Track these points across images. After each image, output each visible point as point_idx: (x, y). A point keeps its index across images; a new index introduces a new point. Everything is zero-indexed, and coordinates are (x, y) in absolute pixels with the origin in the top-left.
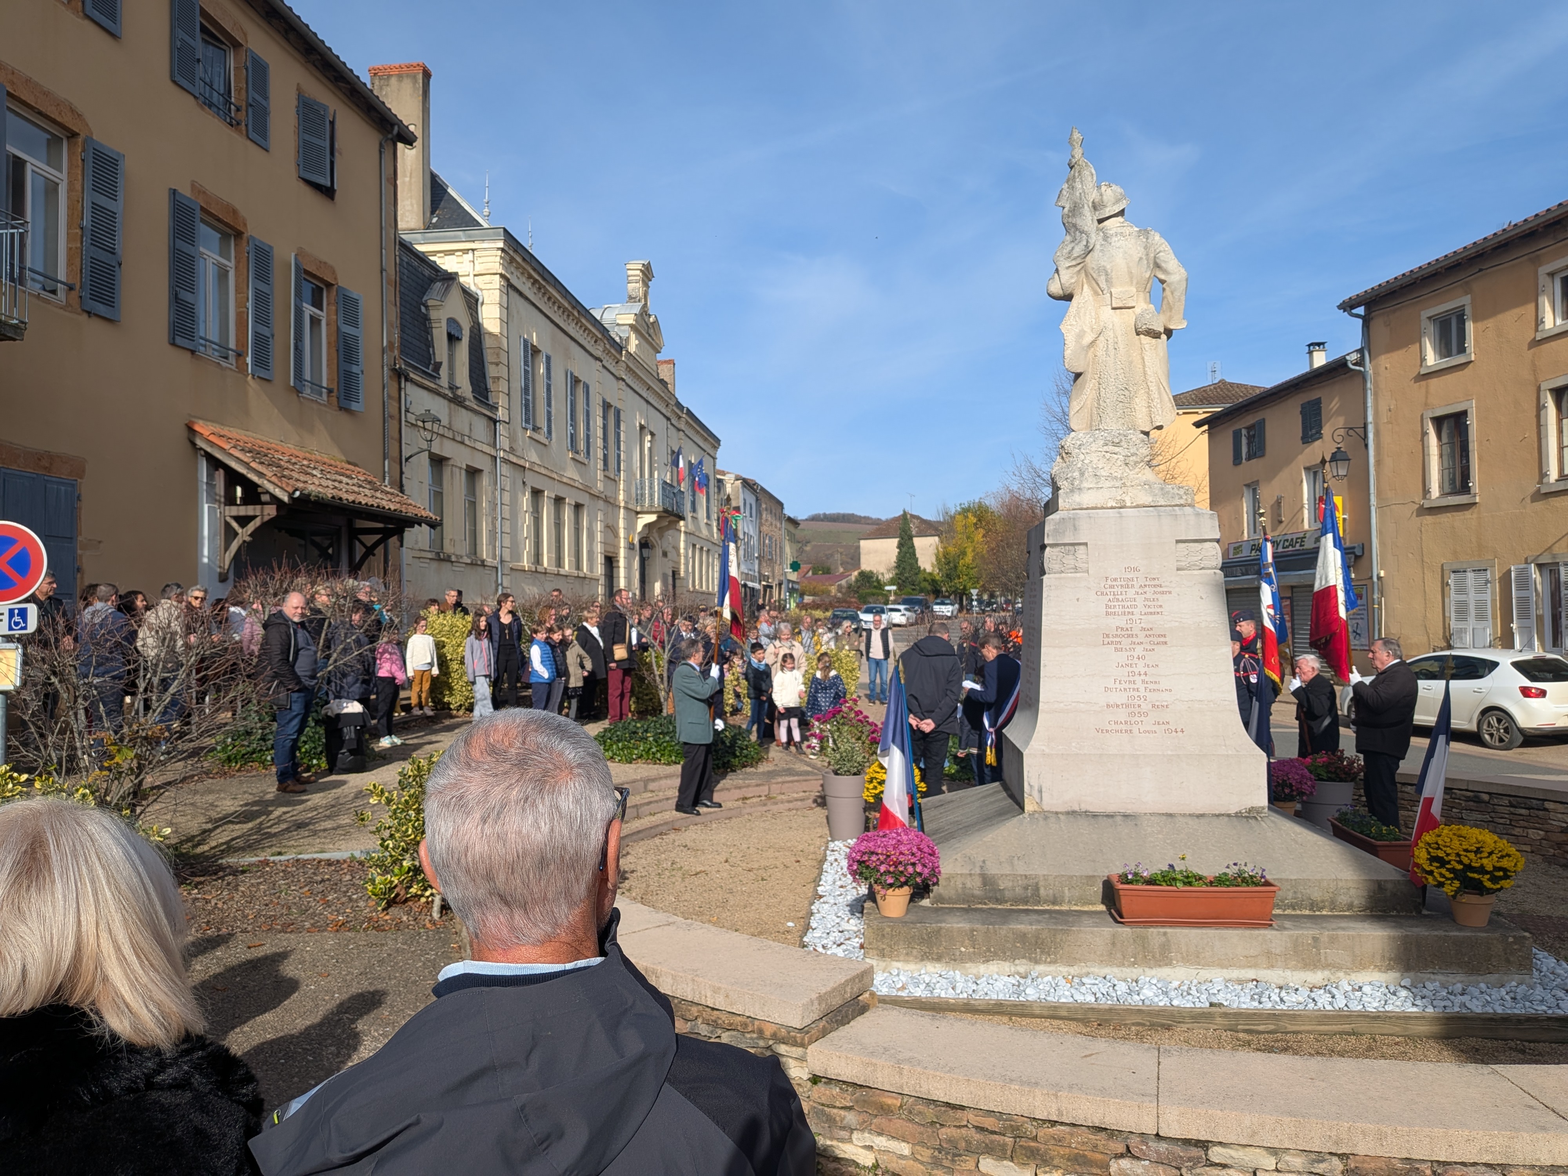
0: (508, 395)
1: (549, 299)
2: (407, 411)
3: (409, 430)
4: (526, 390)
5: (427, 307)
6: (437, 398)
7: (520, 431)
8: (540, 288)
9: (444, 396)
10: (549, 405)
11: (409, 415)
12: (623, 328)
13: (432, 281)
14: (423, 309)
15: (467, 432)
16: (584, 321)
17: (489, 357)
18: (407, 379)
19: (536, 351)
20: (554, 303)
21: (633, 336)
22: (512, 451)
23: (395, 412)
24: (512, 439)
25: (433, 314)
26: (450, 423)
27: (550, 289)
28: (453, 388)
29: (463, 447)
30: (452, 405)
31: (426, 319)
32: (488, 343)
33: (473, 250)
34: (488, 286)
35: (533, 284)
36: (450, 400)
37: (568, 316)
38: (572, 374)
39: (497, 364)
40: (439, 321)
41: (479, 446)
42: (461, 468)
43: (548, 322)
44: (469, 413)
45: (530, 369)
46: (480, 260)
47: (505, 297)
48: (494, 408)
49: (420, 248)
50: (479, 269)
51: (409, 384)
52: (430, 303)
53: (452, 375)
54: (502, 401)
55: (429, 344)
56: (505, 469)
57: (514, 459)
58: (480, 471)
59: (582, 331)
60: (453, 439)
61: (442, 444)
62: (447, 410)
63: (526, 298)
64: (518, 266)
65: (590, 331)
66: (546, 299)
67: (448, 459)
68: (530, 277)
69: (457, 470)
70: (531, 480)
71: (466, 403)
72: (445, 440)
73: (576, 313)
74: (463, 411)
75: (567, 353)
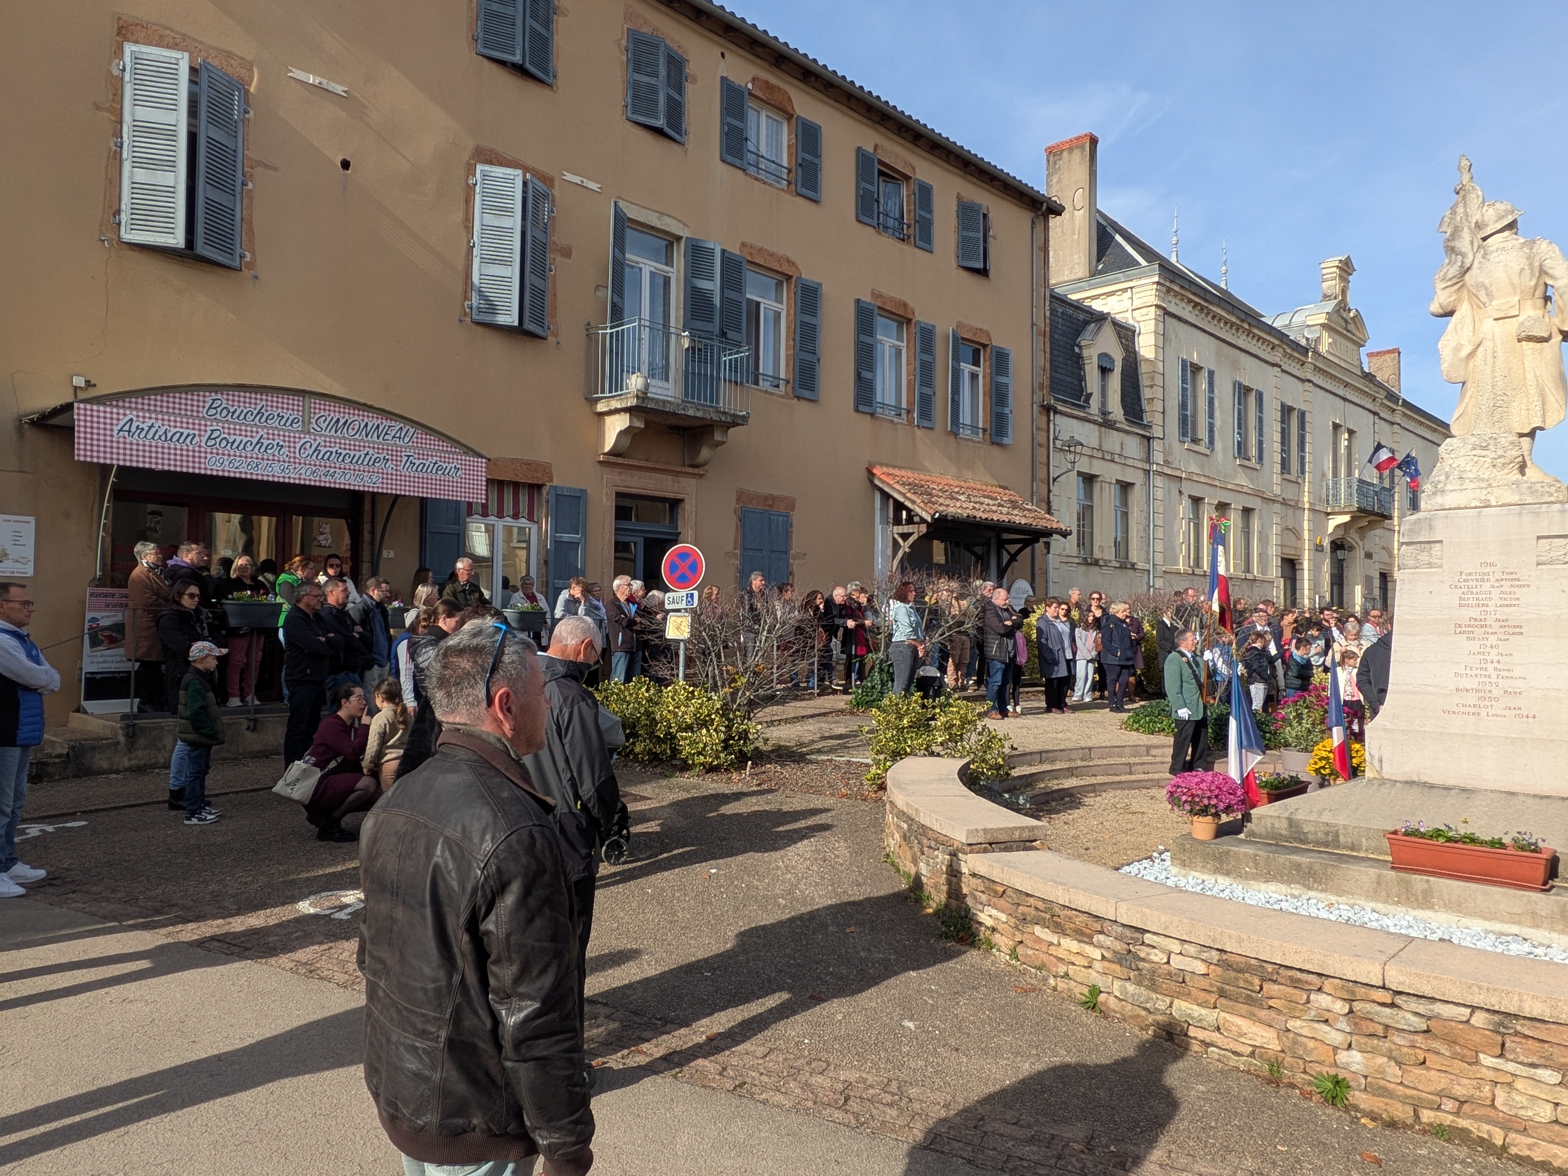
0: (1163, 413)
1: (1214, 317)
2: (1056, 438)
3: (1057, 455)
4: (1183, 406)
5: (1080, 347)
6: (1087, 425)
7: (1176, 444)
8: (1202, 310)
9: (1094, 422)
10: (1211, 416)
11: (1057, 442)
12: (1313, 329)
13: (1086, 323)
14: (1077, 350)
15: (1118, 451)
16: (1256, 331)
17: (1144, 381)
18: (1056, 412)
19: (1196, 369)
20: (1220, 320)
21: (1325, 335)
22: (1167, 463)
23: (1044, 441)
24: (1166, 452)
25: (1086, 353)
26: (1100, 445)
27: (1214, 308)
28: (1104, 413)
29: (1113, 464)
30: (1103, 429)
31: (1080, 357)
32: (1144, 368)
33: (1131, 288)
34: (1145, 318)
35: (1194, 307)
36: (1100, 425)
37: (1238, 329)
38: (1240, 384)
39: (1152, 387)
40: (1090, 357)
41: (1130, 462)
42: (1110, 483)
43: (1212, 339)
44: (1121, 434)
45: (1189, 386)
46: (1138, 296)
47: (1161, 325)
48: (1148, 427)
49: (1074, 297)
50: (1137, 303)
51: (1058, 416)
52: (1083, 343)
53: (1104, 404)
54: (1158, 419)
55: (1081, 379)
56: (1159, 481)
57: (1169, 472)
58: (1132, 484)
59: (1254, 342)
60: (1103, 459)
61: (1091, 464)
62: (1097, 434)
63: (1186, 322)
64: (1177, 294)
65: (1265, 340)
66: (1210, 318)
67: (1098, 476)
68: (1190, 301)
69: (1107, 485)
70: (1189, 489)
71: (1118, 425)
72: (1094, 460)
73: (1246, 326)
74: (1115, 432)
75: (1236, 365)
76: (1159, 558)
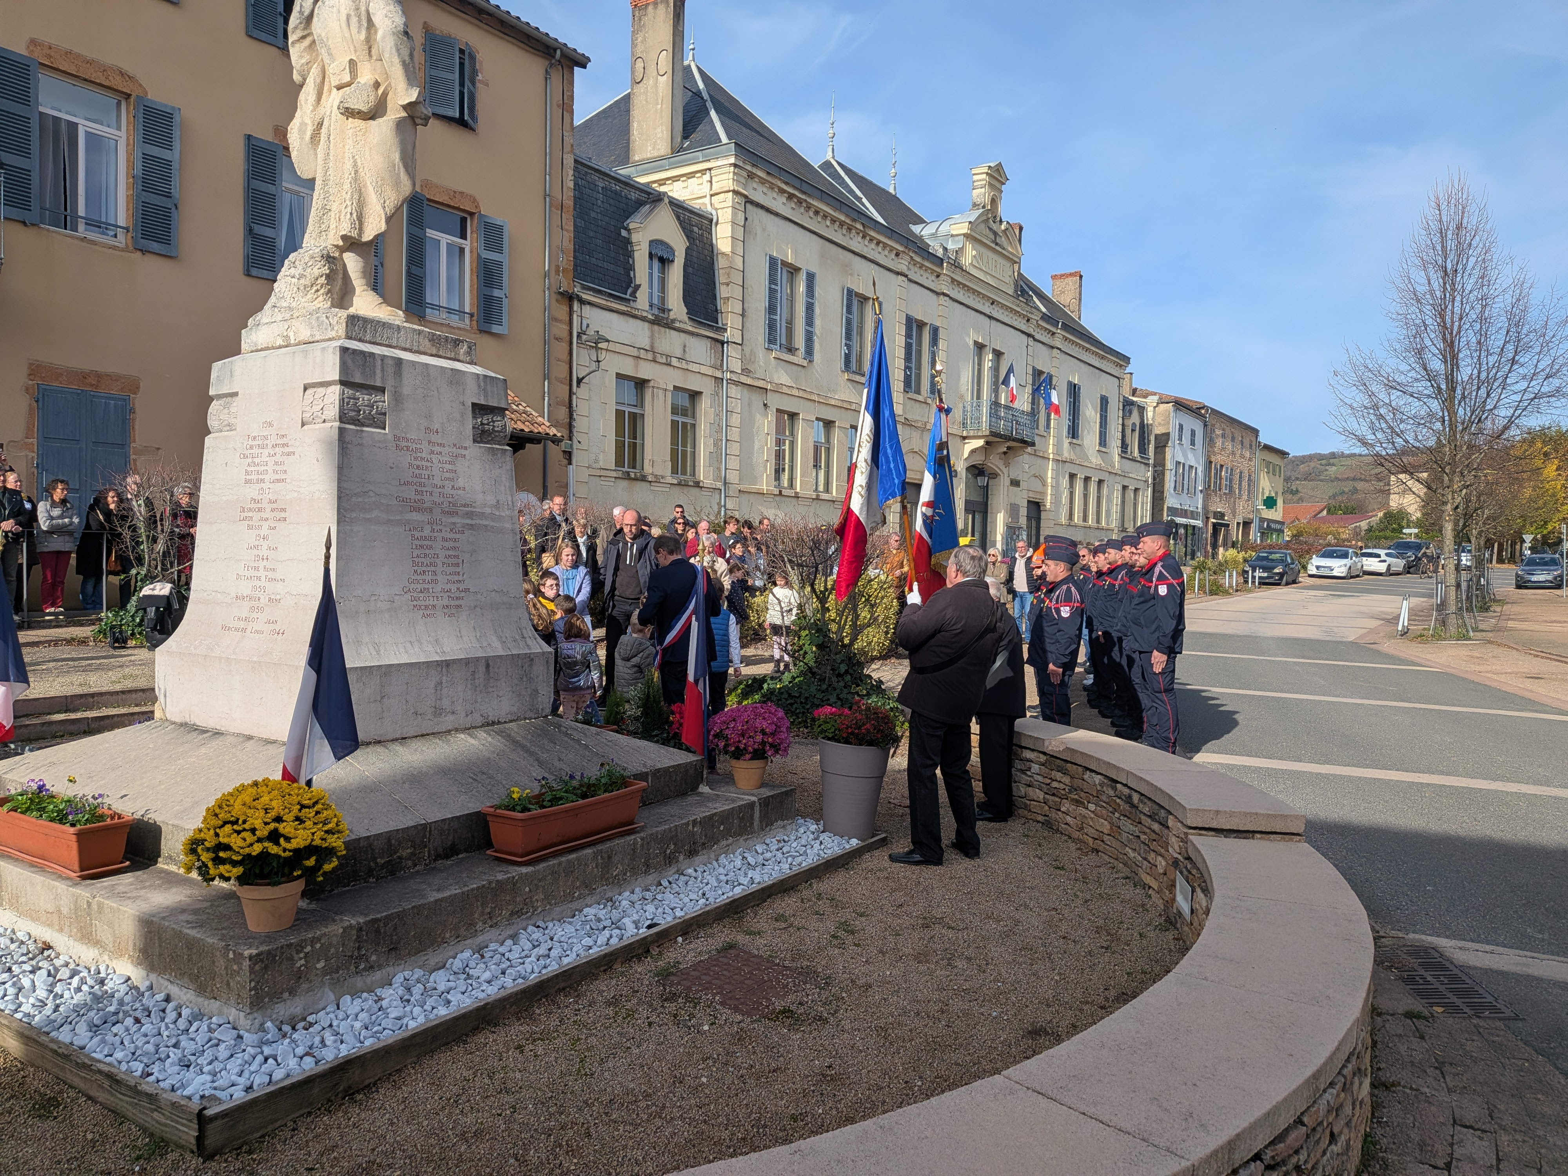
0: (743, 315)
2: (582, 332)
3: (584, 351)
4: (775, 308)
5: (629, 231)
6: (631, 320)
7: (760, 351)
8: (799, 202)
9: (643, 319)
11: (585, 337)
12: (951, 239)
13: (640, 204)
14: (624, 233)
15: (677, 354)
16: (872, 233)
17: (722, 276)
18: (582, 302)
19: (790, 269)
20: (828, 218)
21: (969, 246)
22: (747, 372)
23: (562, 335)
24: (746, 360)
25: (635, 238)
26: (652, 346)
27: (816, 203)
28: (658, 308)
29: (670, 369)
30: (656, 327)
31: (628, 242)
32: (721, 263)
33: (708, 170)
34: (722, 205)
35: (788, 199)
36: (652, 322)
37: (851, 231)
38: (851, 291)
39: (731, 284)
40: (639, 242)
41: (695, 367)
42: (667, 390)
43: (814, 238)
44: (684, 334)
45: (779, 288)
46: (717, 179)
47: (741, 214)
48: (720, 329)
50: (716, 188)
51: (586, 308)
52: (631, 226)
53: (658, 298)
54: (732, 321)
55: (629, 268)
56: (734, 391)
57: (749, 381)
58: (699, 393)
59: (873, 246)
60: (654, 361)
61: (637, 366)
62: (647, 333)
63: (777, 214)
64: (763, 182)
65: (885, 246)
66: (811, 214)
67: (648, 381)
68: (782, 191)
69: (661, 392)
70: (775, 401)
71: (677, 325)
72: (641, 362)
73: (860, 227)
74: (673, 332)
75: (846, 269)
76: (733, 477)
